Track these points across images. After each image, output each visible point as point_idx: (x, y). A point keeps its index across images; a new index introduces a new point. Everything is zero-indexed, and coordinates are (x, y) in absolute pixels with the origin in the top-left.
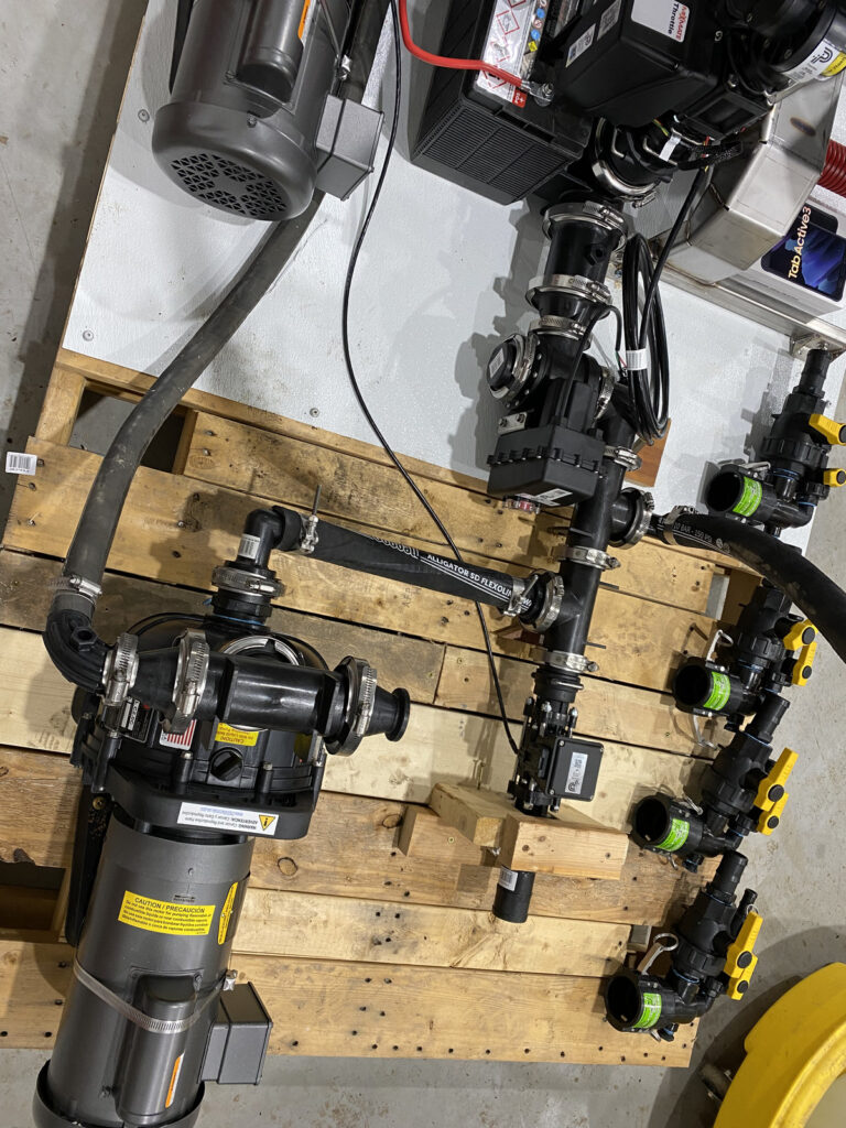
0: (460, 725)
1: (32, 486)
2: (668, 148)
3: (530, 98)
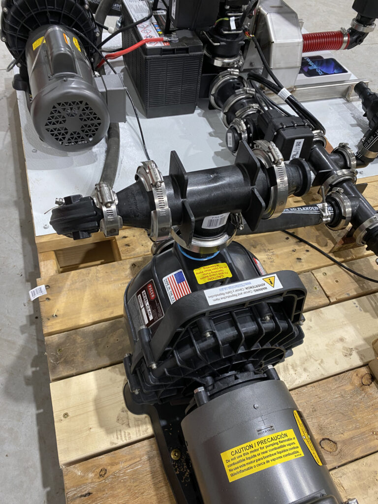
0: (355, 305)
1: (48, 299)
2: (233, 26)
3: (170, 42)
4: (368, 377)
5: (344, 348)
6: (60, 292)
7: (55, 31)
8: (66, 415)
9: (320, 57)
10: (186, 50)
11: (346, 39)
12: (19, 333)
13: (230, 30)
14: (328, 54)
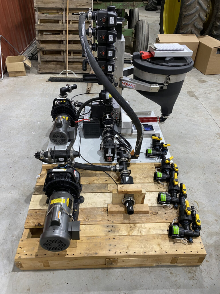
1: (39, 178)
2: (108, 117)
3: (90, 120)
4: (106, 210)
5: (105, 203)
6: (42, 177)
7: (60, 117)
8: (33, 201)
9: (148, 125)
10: (94, 122)
11: (158, 119)
12: (33, 189)
13: (107, 118)
14: (150, 124)
